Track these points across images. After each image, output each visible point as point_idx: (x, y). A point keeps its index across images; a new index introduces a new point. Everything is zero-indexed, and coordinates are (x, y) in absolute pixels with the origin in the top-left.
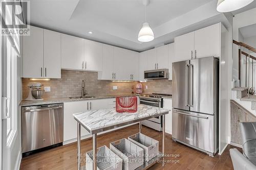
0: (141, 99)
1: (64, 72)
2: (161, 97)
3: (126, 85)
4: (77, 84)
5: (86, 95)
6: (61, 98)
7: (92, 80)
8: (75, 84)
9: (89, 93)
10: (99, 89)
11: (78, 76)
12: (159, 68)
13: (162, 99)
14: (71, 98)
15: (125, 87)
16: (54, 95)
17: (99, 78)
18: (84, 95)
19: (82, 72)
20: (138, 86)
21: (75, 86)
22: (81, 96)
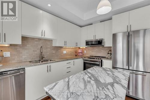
0: (84, 60)
1: (24, 38)
2: (100, 59)
4: (36, 49)
5: (44, 59)
6: (21, 62)
7: (48, 46)
8: (34, 49)
9: (45, 57)
10: (53, 53)
11: (37, 43)
12: (97, 38)
13: (102, 60)
14: (30, 62)
15: (71, 51)
16: (14, 60)
17: (54, 45)
18: (42, 58)
19: (40, 39)
20: (80, 51)
21: (34, 51)
22: (39, 59)
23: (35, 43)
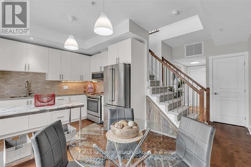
3: (78, 85)
8: (19, 84)
9: (35, 93)
11: (24, 77)
13: (101, 97)
15: (76, 87)
17: (47, 79)
18: (29, 94)
20: (89, 86)
21: (19, 86)
22: (25, 95)
23: (21, 77)
